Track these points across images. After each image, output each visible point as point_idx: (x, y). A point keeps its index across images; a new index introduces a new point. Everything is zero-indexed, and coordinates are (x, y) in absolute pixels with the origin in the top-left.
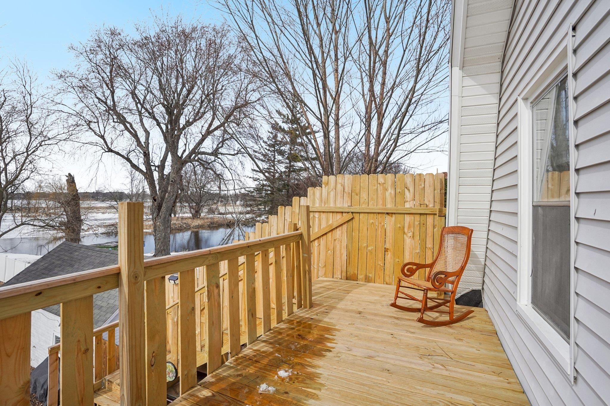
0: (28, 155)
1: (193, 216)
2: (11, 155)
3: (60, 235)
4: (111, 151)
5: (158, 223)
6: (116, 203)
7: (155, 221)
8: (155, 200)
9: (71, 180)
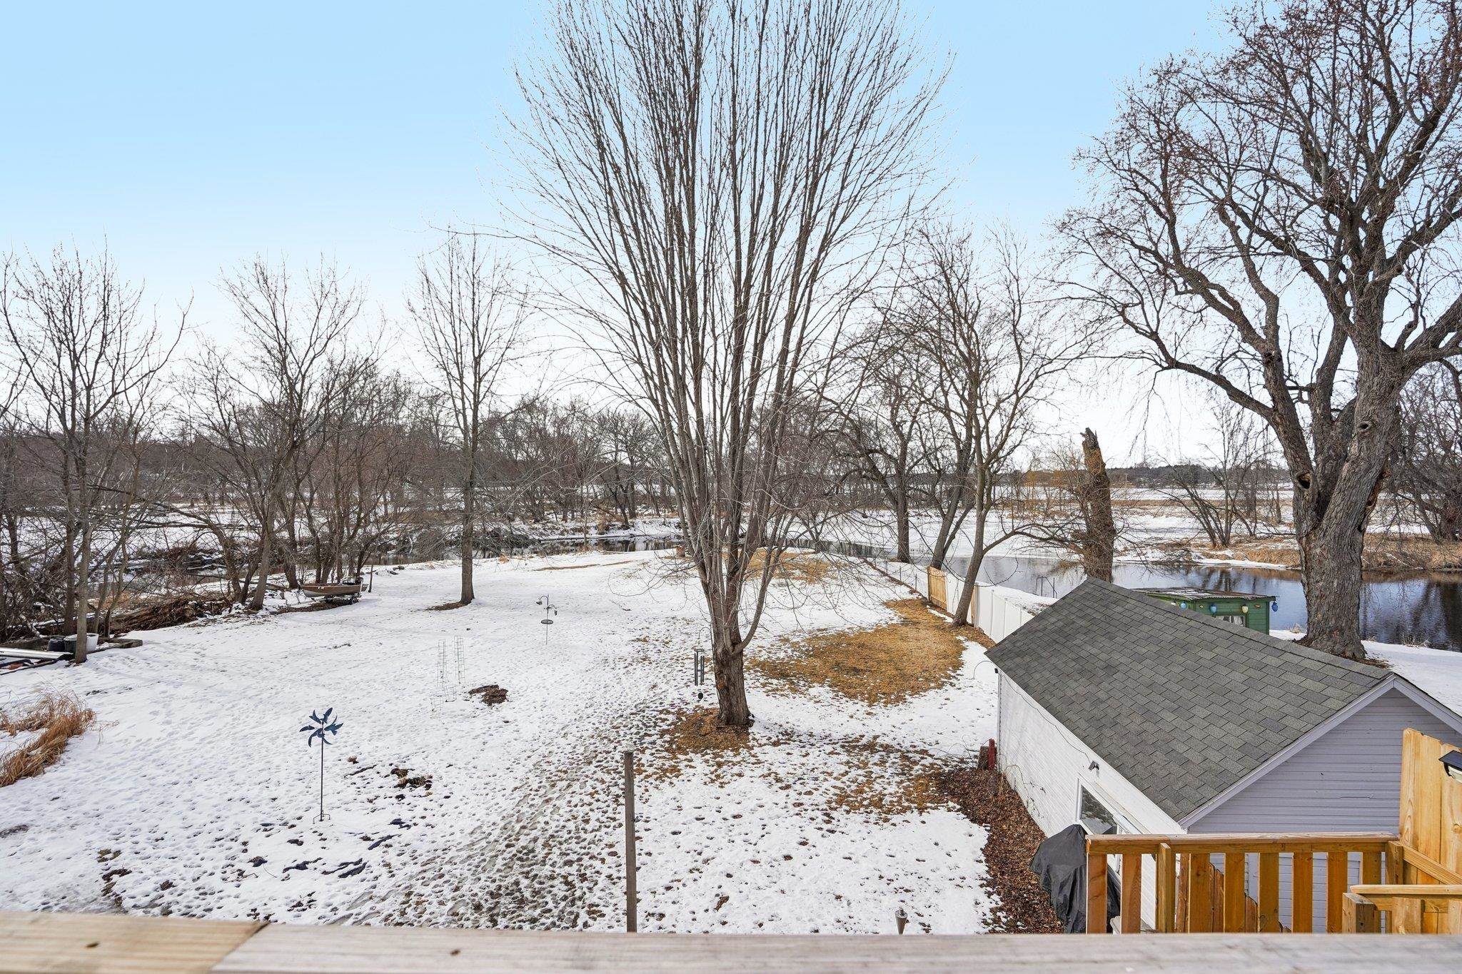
0: (1018, 399)
1: (1432, 531)
2: (993, 401)
3: (1076, 557)
4: (1178, 365)
5: (1318, 550)
6: (1185, 492)
7: (1308, 542)
8: (1306, 484)
9: (1091, 442)
